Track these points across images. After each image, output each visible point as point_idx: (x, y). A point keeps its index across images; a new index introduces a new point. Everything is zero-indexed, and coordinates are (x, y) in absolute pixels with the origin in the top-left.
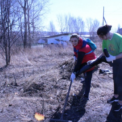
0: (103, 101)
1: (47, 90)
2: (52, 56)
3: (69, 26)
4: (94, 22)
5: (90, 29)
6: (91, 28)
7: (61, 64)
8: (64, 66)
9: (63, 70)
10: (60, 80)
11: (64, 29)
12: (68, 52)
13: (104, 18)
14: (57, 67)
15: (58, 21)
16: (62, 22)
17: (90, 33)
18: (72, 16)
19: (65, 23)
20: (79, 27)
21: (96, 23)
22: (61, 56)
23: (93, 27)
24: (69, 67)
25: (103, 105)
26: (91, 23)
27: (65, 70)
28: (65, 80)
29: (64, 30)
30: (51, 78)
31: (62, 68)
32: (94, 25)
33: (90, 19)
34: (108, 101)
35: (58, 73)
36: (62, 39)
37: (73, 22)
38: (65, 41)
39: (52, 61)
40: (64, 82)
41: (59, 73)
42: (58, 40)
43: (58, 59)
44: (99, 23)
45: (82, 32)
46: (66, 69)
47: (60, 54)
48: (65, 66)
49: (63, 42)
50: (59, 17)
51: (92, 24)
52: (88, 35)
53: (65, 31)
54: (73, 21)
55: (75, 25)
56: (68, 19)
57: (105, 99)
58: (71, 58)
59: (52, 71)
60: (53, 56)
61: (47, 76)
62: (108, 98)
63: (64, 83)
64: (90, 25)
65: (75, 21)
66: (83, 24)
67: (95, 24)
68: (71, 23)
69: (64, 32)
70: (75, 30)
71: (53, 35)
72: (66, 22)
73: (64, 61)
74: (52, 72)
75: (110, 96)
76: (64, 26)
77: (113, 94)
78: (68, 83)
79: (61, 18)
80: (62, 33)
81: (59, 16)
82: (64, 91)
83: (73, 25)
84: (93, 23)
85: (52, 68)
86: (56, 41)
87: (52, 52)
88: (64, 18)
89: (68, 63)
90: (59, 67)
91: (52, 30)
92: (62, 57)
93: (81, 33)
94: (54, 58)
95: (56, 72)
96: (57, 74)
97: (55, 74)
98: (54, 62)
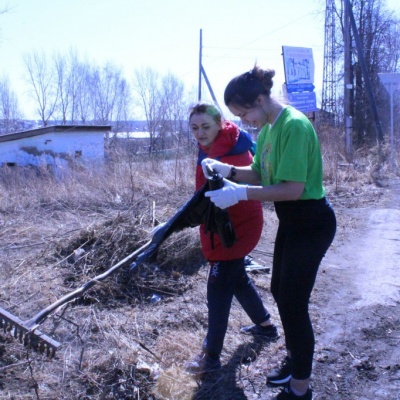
0: (252, 382)
1: (18, 356)
2: (12, 212)
3: (70, 98)
4: (164, 82)
5: (148, 108)
6: (152, 106)
7: (65, 245)
8: (78, 252)
9: (78, 269)
10: (69, 310)
11: (54, 107)
12: (74, 194)
13: (201, 70)
14: (50, 255)
15: (28, 77)
16: (45, 82)
17: (151, 125)
18: (81, 60)
19: (57, 85)
20: (110, 101)
21: (170, 87)
22: (49, 212)
23: (162, 102)
24: (100, 254)
25: (255, 396)
26: (153, 87)
27: (86, 269)
28: (90, 309)
29: (51, 114)
30: (30, 304)
31: (71, 260)
32: (163, 93)
33: (150, 72)
34: (270, 379)
35: (56, 281)
36: (48, 147)
37: (86, 81)
38: (63, 156)
39: (14, 231)
40: (85, 315)
41: (61, 281)
42: (32, 151)
43: (41, 222)
44: (182, 89)
45: (122, 119)
46: (88, 263)
47: (45, 205)
48: (83, 250)
49: (51, 158)
50: (33, 63)
51: (158, 93)
52: (144, 130)
53: (57, 117)
54: (88, 78)
55: (93, 93)
56: (67, 72)
57: (257, 372)
58: (104, 221)
59: (31, 274)
60: (18, 213)
61: (14, 294)
62: (266, 367)
63: (88, 319)
64: (148, 95)
65: (96, 78)
66: (125, 92)
67: (166, 90)
68: (80, 87)
69: (52, 122)
70: (96, 114)
71: (11, 130)
72: (60, 84)
73: (78, 232)
74: (30, 276)
75: (275, 358)
76: (53, 99)
77: (281, 348)
78: (102, 319)
79: (41, 67)
80: (45, 123)
81: (33, 58)
82: (91, 352)
83: (88, 95)
84: (160, 86)
85: (29, 264)
86: (25, 154)
87: (10, 196)
88: (51, 67)
89: (92, 241)
90: (56, 255)
91: (6, 112)
92: (56, 217)
93: (118, 123)
94: (21, 219)
95: (49, 276)
96: (52, 285)
97: (43, 287)
98: (25, 236)
